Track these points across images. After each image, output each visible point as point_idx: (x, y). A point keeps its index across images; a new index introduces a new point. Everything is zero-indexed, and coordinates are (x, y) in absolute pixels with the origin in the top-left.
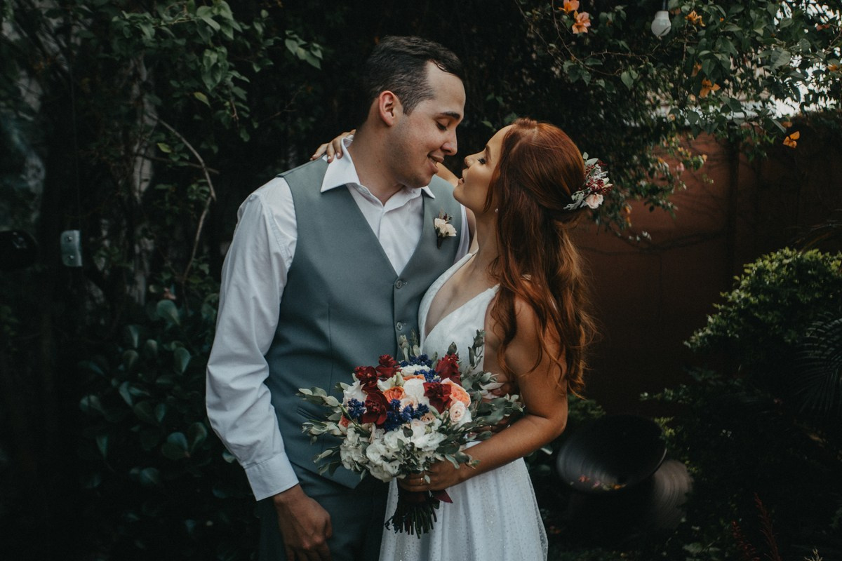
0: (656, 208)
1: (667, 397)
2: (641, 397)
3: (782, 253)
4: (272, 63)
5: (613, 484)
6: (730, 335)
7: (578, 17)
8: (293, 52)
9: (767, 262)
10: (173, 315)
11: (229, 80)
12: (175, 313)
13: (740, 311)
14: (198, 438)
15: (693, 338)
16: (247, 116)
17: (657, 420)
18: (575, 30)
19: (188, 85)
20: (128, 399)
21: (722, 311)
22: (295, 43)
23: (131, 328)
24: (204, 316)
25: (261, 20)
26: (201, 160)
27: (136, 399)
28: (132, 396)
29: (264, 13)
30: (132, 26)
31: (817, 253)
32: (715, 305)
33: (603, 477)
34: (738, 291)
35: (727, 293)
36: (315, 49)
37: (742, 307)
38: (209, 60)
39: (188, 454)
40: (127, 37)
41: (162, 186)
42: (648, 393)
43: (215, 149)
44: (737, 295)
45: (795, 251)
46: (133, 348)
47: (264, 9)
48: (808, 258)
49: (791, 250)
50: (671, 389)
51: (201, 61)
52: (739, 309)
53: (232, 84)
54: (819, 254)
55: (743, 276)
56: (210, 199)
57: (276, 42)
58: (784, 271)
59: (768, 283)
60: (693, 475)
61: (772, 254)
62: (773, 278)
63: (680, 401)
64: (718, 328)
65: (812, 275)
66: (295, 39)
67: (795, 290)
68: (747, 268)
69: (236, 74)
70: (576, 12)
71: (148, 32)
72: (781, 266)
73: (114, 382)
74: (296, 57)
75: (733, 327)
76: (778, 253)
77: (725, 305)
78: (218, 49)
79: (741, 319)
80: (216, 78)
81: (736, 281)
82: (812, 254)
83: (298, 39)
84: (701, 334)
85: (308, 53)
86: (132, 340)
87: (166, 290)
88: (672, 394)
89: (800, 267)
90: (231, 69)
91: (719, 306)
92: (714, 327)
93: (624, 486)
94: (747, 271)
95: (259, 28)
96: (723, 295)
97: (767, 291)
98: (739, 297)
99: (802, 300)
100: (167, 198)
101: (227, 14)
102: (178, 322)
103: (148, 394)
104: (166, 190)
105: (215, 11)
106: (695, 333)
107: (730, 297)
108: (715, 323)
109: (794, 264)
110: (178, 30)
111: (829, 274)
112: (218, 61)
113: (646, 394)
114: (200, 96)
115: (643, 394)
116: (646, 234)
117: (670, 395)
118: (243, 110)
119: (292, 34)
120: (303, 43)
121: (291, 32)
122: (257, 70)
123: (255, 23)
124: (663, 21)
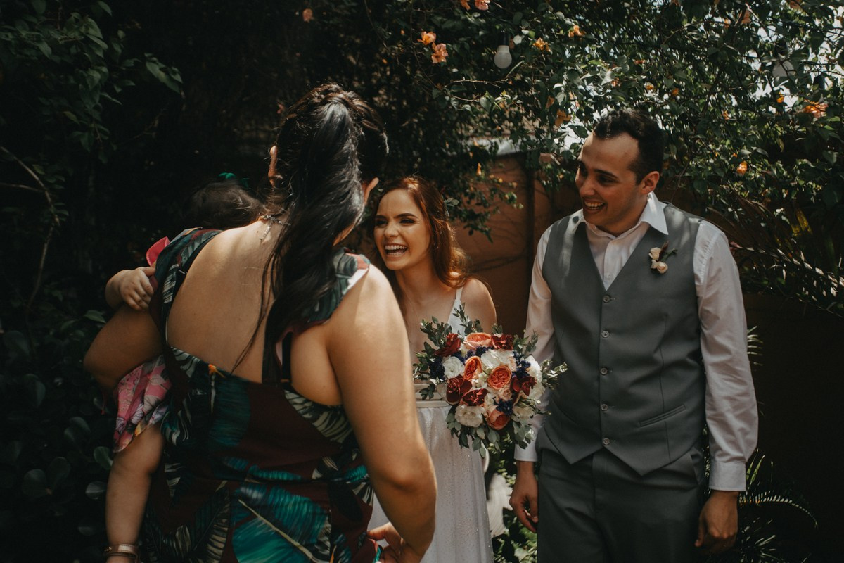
0: (474, 231)
4: (133, 84)
7: (436, 48)
8: (155, 75)
10: (23, 347)
12: (24, 344)
14: (61, 474)
16: (107, 138)
18: (435, 61)
19: (58, 103)
22: (155, 65)
25: (118, 41)
26: (42, 184)
29: (121, 34)
38: (92, 79)
39: (49, 491)
47: (122, 30)
57: (135, 62)
66: (154, 62)
69: (107, 95)
70: (434, 44)
74: (156, 79)
78: (100, 69)
83: (158, 62)
85: (168, 76)
95: (118, 49)
100: (15, 222)
101: (96, 32)
102: (27, 353)
104: (15, 213)
112: (100, 80)
114: (70, 115)
118: (104, 133)
119: (151, 57)
120: (163, 66)
121: (150, 55)
122: (118, 90)
123: (113, 44)
124: (504, 54)
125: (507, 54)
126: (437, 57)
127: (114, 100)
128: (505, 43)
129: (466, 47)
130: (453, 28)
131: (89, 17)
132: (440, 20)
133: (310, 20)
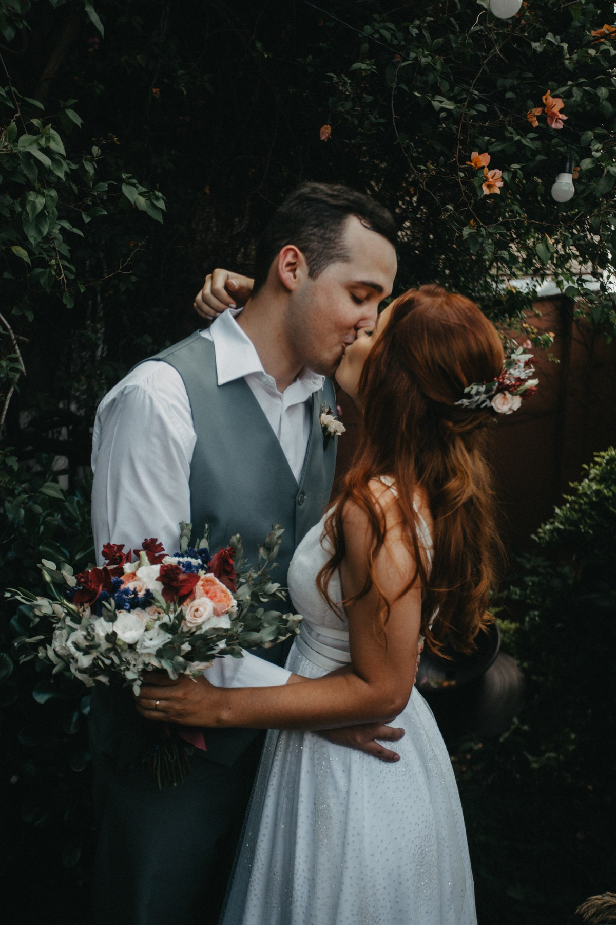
1: (513, 595)
4: (105, 213)
5: (440, 680)
6: (583, 530)
7: (489, 174)
8: (132, 201)
11: (56, 231)
13: (591, 504)
14: (3, 673)
15: (540, 530)
16: (72, 277)
18: (486, 190)
19: (3, 235)
21: (571, 502)
22: (134, 189)
24: (10, 516)
25: (92, 159)
29: (96, 150)
32: (565, 496)
33: (430, 672)
34: (586, 481)
35: (576, 483)
36: (157, 198)
37: (594, 499)
38: (34, 205)
43: (31, 316)
44: (587, 486)
47: (96, 145)
50: (517, 586)
51: (23, 206)
52: (591, 501)
53: (60, 237)
55: (592, 465)
56: (18, 376)
57: (110, 186)
60: (523, 670)
63: (528, 601)
64: (566, 520)
66: (134, 185)
68: (598, 456)
69: (66, 225)
70: (486, 169)
74: (134, 208)
75: (586, 522)
77: (575, 496)
78: (46, 192)
79: (593, 513)
80: (42, 229)
81: (585, 469)
83: (137, 185)
84: (548, 527)
85: (148, 202)
88: (518, 592)
90: (60, 218)
91: (569, 498)
92: (563, 519)
93: (453, 683)
94: (597, 459)
95: (90, 168)
96: (571, 484)
98: (590, 487)
101: (58, 146)
105: (43, 142)
106: (542, 525)
107: (580, 488)
108: (565, 516)
112: (45, 207)
114: (20, 251)
117: (516, 593)
118: (70, 270)
119: (130, 178)
120: (144, 190)
121: (129, 175)
122: (87, 220)
123: (84, 162)
124: (565, 185)
125: (568, 184)
126: (489, 186)
127: (75, 230)
128: (567, 170)
129: (518, 176)
130: (503, 151)
131: (52, 127)
132: (488, 140)
133: (328, 138)
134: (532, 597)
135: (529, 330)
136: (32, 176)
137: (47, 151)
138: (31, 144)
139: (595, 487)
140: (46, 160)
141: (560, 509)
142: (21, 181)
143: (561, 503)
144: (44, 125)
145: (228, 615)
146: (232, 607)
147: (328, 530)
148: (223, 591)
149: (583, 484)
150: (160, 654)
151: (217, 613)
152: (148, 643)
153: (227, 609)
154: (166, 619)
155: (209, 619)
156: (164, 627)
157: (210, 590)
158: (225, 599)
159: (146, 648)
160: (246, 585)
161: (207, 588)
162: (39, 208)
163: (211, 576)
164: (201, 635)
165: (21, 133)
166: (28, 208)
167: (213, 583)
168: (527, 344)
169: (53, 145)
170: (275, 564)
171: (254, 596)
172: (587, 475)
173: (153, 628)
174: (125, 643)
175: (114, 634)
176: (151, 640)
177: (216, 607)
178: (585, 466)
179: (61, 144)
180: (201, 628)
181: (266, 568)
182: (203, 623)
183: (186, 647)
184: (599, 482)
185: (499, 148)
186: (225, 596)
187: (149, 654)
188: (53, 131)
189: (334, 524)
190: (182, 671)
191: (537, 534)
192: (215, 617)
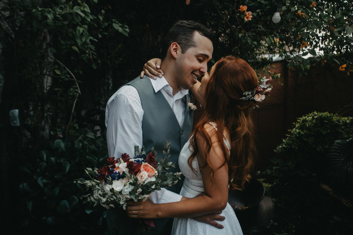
1: (268, 173)
2: (257, 173)
3: (313, 113)
4: (107, 34)
5: (243, 207)
6: (293, 147)
7: (247, 13)
8: (117, 29)
9: (306, 117)
10: (62, 146)
11: (88, 40)
12: (63, 145)
14: (74, 203)
15: (277, 148)
16: (95, 57)
17: (259, 180)
19: (69, 43)
20: (41, 184)
21: (289, 137)
22: (117, 25)
23: (43, 152)
24: (76, 146)
25: (102, 14)
26: (74, 77)
27: (45, 185)
28: (43, 183)
29: (103, 11)
30: (42, 14)
31: (327, 113)
32: (286, 135)
33: (238, 204)
34: (295, 129)
35: (290, 130)
37: (298, 135)
38: (79, 31)
39: (69, 210)
40: (40, 19)
41: (57, 89)
42: (260, 171)
43: (81, 72)
45: (319, 113)
46: (44, 161)
48: (324, 116)
49: (317, 112)
50: (269, 170)
51: (76, 32)
52: (296, 136)
53: (89, 43)
54: (328, 114)
55: (296, 123)
56: (78, 94)
57: (109, 24)
58: (314, 121)
59: (308, 126)
60: (274, 202)
61: (309, 114)
62: (310, 124)
63: (273, 175)
64: (287, 144)
65: (326, 123)
66: (117, 23)
67: (320, 129)
68: (299, 119)
69: (92, 38)
70: (246, 11)
71: (50, 16)
72: (313, 118)
73: (35, 177)
74: (117, 31)
75: (294, 144)
76: (312, 114)
77: (290, 134)
78: (83, 26)
79: (297, 141)
80: (82, 40)
81: (294, 124)
82: (326, 114)
83: (118, 23)
84: (280, 147)
85: (123, 29)
86: (43, 158)
87: (58, 133)
88: (270, 172)
89: (321, 119)
90: (89, 36)
91: (288, 135)
92: (286, 144)
94: (298, 121)
95: (101, 18)
96: (289, 130)
97: (307, 129)
98: (296, 131)
99: (323, 133)
100: (59, 94)
101: (88, 10)
102: (64, 149)
103: (51, 182)
104: (59, 91)
105: (82, 9)
106: (278, 146)
107: (292, 131)
108: (287, 142)
109: (319, 118)
110: (64, 17)
111: (333, 122)
112: (83, 31)
113: (259, 172)
114: (75, 48)
115: (258, 172)
116: (257, 106)
117: (269, 172)
118: (95, 55)
120: (121, 25)
121: (115, 20)
122: (100, 36)
123: (99, 16)
124: (277, 16)
125: (278, 16)
126: (247, 18)
127: (95, 40)
128: (278, 11)
129: (259, 14)
130: (254, 5)
131: (85, 3)
132: (248, 2)
133: (189, 4)
134: (275, 173)
135: (271, 73)
136: (78, 20)
137: (84, 12)
138: (78, 9)
139: (298, 131)
140: (83, 15)
141: (285, 139)
142: (74, 23)
143: (285, 137)
144: (82, 3)
145: (154, 177)
146: (156, 173)
147: (191, 143)
148: (151, 168)
149: (293, 130)
150: (130, 193)
151: (149, 176)
152: (126, 190)
153: (153, 175)
154: (131, 181)
155: (147, 179)
156: (130, 184)
157: (147, 169)
158: (153, 171)
159: (125, 192)
160: (160, 165)
161: (145, 168)
162: (81, 32)
163: (147, 163)
164: (145, 185)
165: (74, 5)
166: (77, 32)
167: (148, 166)
168: (270, 78)
169: (86, 9)
170: (169, 156)
171: (164, 168)
172: (295, 127)
173: (127, 185)
174: (117, 192)
175: (113, 189)
176: (127, 189)
177: (149, 174)
178: (294, 123)
179: (89, 9)
180: (145, 183)
181: (166, 157)
182: (145, 180)
183: (140, 190)
184: (299, 129)
185: (253, 4)
186: (153, 170)
187: (127, 194)
188: (86, 5)
189: (193, 141)
190: (138, 198)
191: (276, 149)
192: (149, 178)
